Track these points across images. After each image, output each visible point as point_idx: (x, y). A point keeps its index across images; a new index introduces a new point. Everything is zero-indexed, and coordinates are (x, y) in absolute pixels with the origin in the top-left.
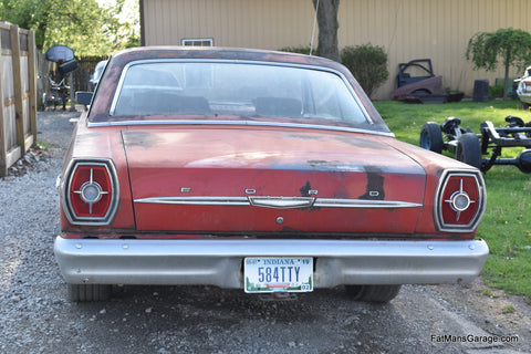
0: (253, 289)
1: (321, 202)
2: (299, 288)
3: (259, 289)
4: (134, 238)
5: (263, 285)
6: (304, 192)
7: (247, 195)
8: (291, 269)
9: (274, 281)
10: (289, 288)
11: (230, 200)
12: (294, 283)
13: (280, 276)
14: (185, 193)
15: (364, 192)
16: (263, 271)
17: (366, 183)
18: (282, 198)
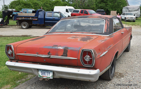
0: (40, 76)
1: (52, 56)
2: (49, 77)
3: (41, 77)
4: (18, 62)
5: (42, 76)
6: (48, 54)
8: (48, 72)
9: (44, 75)
10: (47, 77)
11: (34, 55)
12: (48, 76)
13: (45, 74)
14: (25, 53)
15: (62, 54)
16: (42, 72)
17: (63, 52)
18: (44, 55)
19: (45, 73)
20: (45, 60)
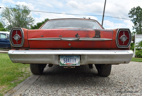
0: (62, 65)
1: (82, 39)
2: (76, 64)
3: (64, 65)
5: (65, 63)
6: (76, 36)
7: (59, 37)
8: (73, 59)
9: (68, 62)
10: (73, 65)
11: (55, 39)
12: (74, 63)
13: (70, 61)
14: (42, 37)
15: (94, 36)
16: (65, 59)
17: (95, 33)
18: (70, 38)
20: (70, 44)
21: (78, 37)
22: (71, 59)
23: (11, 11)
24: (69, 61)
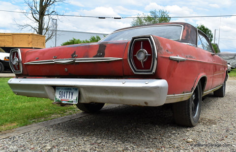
1: (78, 60)
2: (72, 102)
3: (59, 101)
5: (60, 99)
7: (53, 59)
8: (70, 92)
10: (69, 102)
11: (49, 62)
12: (71, 100)
15: (96, 54)
16: (61, 93)
17: (98, 49)
18: (65, 59)
19: (66, 93)
20: (66, 70)
21: (74, 57)
22: (67, 92)
23: (144, 21)
24: (64, 96)
